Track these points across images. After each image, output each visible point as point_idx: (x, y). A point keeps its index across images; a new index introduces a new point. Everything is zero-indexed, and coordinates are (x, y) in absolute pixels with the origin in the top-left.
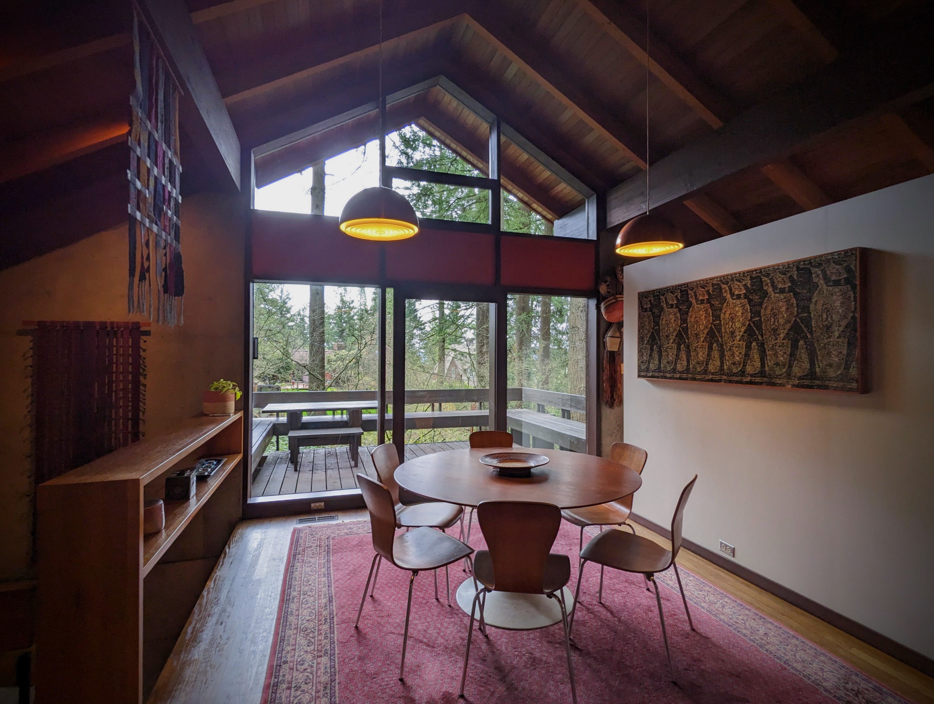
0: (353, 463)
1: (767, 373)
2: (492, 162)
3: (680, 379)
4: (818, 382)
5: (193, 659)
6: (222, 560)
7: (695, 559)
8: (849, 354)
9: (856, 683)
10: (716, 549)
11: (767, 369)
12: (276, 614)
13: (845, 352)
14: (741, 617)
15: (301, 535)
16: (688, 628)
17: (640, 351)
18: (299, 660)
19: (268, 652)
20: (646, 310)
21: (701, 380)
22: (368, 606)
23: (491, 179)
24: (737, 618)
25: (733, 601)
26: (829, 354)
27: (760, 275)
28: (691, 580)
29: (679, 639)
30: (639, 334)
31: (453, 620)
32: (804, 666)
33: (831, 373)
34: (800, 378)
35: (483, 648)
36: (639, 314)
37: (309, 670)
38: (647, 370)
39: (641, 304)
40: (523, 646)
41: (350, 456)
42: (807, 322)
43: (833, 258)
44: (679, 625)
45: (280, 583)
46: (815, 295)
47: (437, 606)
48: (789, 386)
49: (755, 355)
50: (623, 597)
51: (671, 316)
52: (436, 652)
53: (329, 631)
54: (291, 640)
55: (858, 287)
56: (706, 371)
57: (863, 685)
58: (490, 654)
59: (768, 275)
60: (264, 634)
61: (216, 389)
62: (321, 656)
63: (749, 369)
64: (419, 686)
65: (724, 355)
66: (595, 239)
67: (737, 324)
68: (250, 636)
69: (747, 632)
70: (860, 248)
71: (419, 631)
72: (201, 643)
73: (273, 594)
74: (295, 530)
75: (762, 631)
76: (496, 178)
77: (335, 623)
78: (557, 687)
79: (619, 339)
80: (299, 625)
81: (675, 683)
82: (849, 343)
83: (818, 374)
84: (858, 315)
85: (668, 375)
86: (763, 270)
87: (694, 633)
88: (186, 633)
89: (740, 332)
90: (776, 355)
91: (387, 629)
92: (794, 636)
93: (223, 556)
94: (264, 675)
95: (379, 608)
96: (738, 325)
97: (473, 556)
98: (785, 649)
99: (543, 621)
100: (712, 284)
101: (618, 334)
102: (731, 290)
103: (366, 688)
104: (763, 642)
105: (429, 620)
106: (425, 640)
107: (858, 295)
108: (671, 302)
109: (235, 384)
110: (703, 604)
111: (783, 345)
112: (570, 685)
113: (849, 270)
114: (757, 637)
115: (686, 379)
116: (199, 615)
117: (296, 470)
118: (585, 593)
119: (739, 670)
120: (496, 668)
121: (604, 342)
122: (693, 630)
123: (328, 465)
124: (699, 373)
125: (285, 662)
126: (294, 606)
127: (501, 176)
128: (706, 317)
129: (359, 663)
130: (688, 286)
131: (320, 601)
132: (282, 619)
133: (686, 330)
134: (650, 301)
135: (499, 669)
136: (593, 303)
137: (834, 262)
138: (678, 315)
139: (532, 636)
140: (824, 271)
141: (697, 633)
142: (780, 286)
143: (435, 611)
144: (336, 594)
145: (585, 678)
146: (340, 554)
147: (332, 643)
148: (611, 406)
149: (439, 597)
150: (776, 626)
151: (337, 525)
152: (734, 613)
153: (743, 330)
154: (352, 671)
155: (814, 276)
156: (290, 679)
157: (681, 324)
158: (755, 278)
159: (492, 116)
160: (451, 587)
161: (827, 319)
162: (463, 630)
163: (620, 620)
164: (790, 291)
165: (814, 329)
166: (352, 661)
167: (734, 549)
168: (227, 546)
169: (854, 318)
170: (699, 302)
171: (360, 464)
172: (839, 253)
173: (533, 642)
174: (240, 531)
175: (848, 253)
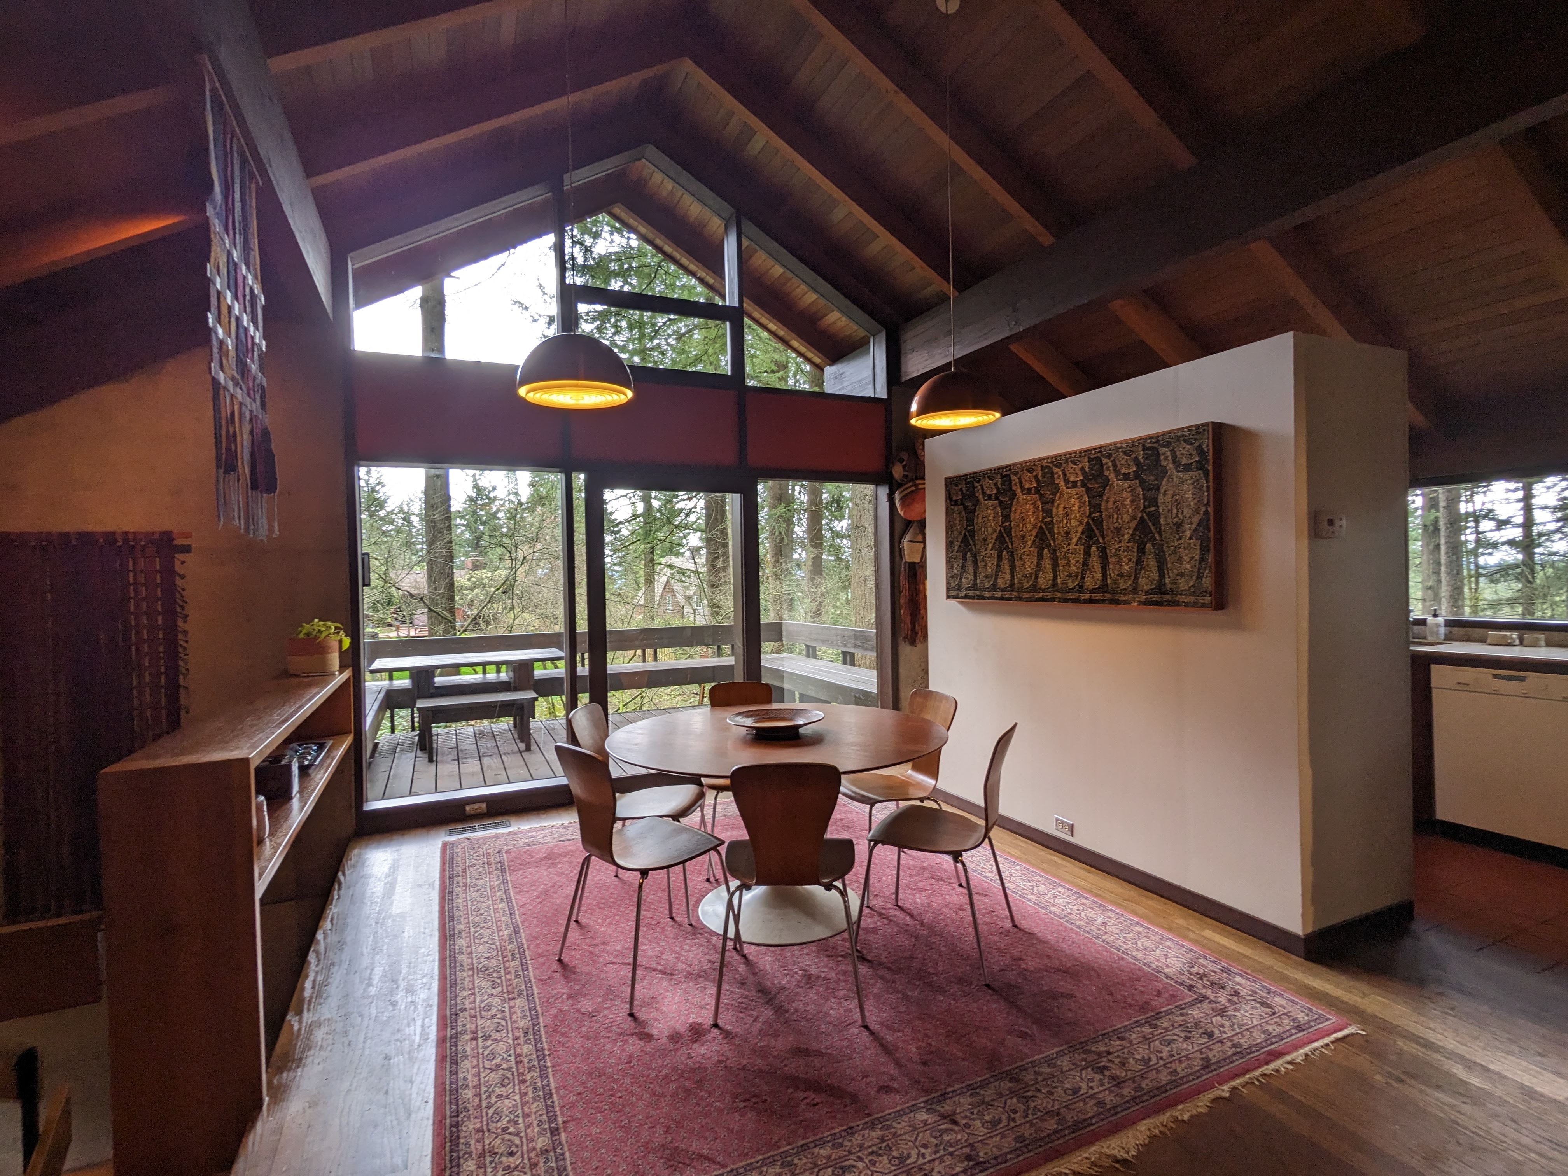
0: (522, 746)
1: (1110, 587)
2: (731, 281)
3: (1002, 598)
4: (1168, 597)
5: (322, 1019)
6: (336, 893)
7: (1023, 845)
8: (1202, 560)
9: (1203, 966)
10: (1051, 829)
11: (1109, 581)
12: (437, 954)
13: (1197, 557)
14: (1076, 907)
15: (456, 850)
16: (1008, 924)
17: (949, 562)
18: (483, 1005)
19: (435, 1001)
20: (956, 503)
21: (1028, 599)
22: (574, 934)
23: (729, 306)
24: (1071, 909)
25: (1068, 889)
26: (1180, 559)
27: (1099, 455)
28: (1017, 870)
29: (997, 938)
30: (947, 538)
31: (697, 941)
32: (1145, 954)
33: (1183, 585)
34: (1147, 593)
35: (740, 970)
36: (947, 509)
37: (499, 1016)
38: (959, 587)
39: (950, 494)
40: (795, 963)
41: (516, 736)
42: (1155, 518)
43: (1183, 435)
44: (999, 923)
45: (436, 915)
46: (1164, 483)
47: (672, 926)
48: (1135, 604)
49: (1095, 563)
50: (928, 896)
51: (989, 511)
52: (675, 980)
53: (520, 968)
54: (466, 983)
55: (1211, 474)
56: (1035, 586)
57: (1211, 967)
58: (751, 977)
59: (1109, 456)
60: (425, 980)
61: (308, 634)
62: (514, 999)
63: (1088, 583)
64: (656, 1020)
65: (1058, 564)
66: (885, 397)
67: (1073, 521)
68: (403, 985)
69: (1082, 923)
70: (1213, 423)
71: (651, 958)
72: (330, 999)
73: (427, 931)
74: (445, 846)
75: (1099, 921)
76: (737, 305)
77: (528, 958)
78: (839, 1004)
79: (922, 545)
80: (475, 965)
81: (988, 986)
82: (1201, 545)
83: (1168, 587)
84: (1210, 510)
85: (987, 594)
86: (1103, 449)
87: (1016, 930)
88: (303, 989)
89: (1077, 532)
90: (1119, 562)
91: (605, 959)
92: (1138, 923)
93: (336, 887)
94: (434, 1029)
95: (590, 935)
96: (1074, 523)
97: (723, 849)
98: (1125, 937)
99: (819, 932)
100: (1042, 467)
101: (920, 538)
102: (1065, 475)
103: (584, 1029)
104: (1100, 932)
105: (663, 943)
106: (660, 968)
107: (1211, 484)
108: (988, 492)
109: (339, 625)
110: (1030, 897)
111: (1127, 550)
112: (856, 1001)
113: (1200, 451)
114: (1093, 928)
115: (1010, 599)
116: (317, 966)
117: (431, 760)
118: (877, 895)
119: (1069, 965)
120: (759, 991)
121: (900, 549)
122: (1015, 926)
123: (482, 751)
124: (1028, 590)
125: (463, 1010)
126: (463, 942)
127: (745, 299)
128: (1034, 512)
129: (570, 1001)
130: (1010, 470)
131: (501, 933)
132: (448, 959)
133: (1008, 530)
134: (961, 490)
135: (763, 991)
136: (883, 492)
137: (1185, 441)
138: (999, 510)
139: (805, 951)
140: (1174, 453)
141: (1020, 930)
142: (1124, 470)
143: (671, 931)
144: (523, 922)
145: (875, 991)
146: (521, 872)
147: (527, 982)
148: (913, 642)
149: (674, 915)
150: (1118, 914)
151: (510, 833)
152: (1068, 903)
153: (1080, 529)
154: (561, 1011)
155: (1162, 457)
156: (473, 1028)
157: (1003, 523)
158: (1093, 459)
159: (729, 210)
160: (692, 901)
161: (1177, 514)
162: (711, 952)
163: (922, 924)
164: (1135, 478)
165: (1163, 528)
166: (560, 1000)
167: (1072, 825)
168: (340, 874)
169: (1206, 512)
170: (1025, 492)
171: (534, 747)
172: (1190, 428)
173: (807, 957)
174: (356, 851)
175: (1199, 429)
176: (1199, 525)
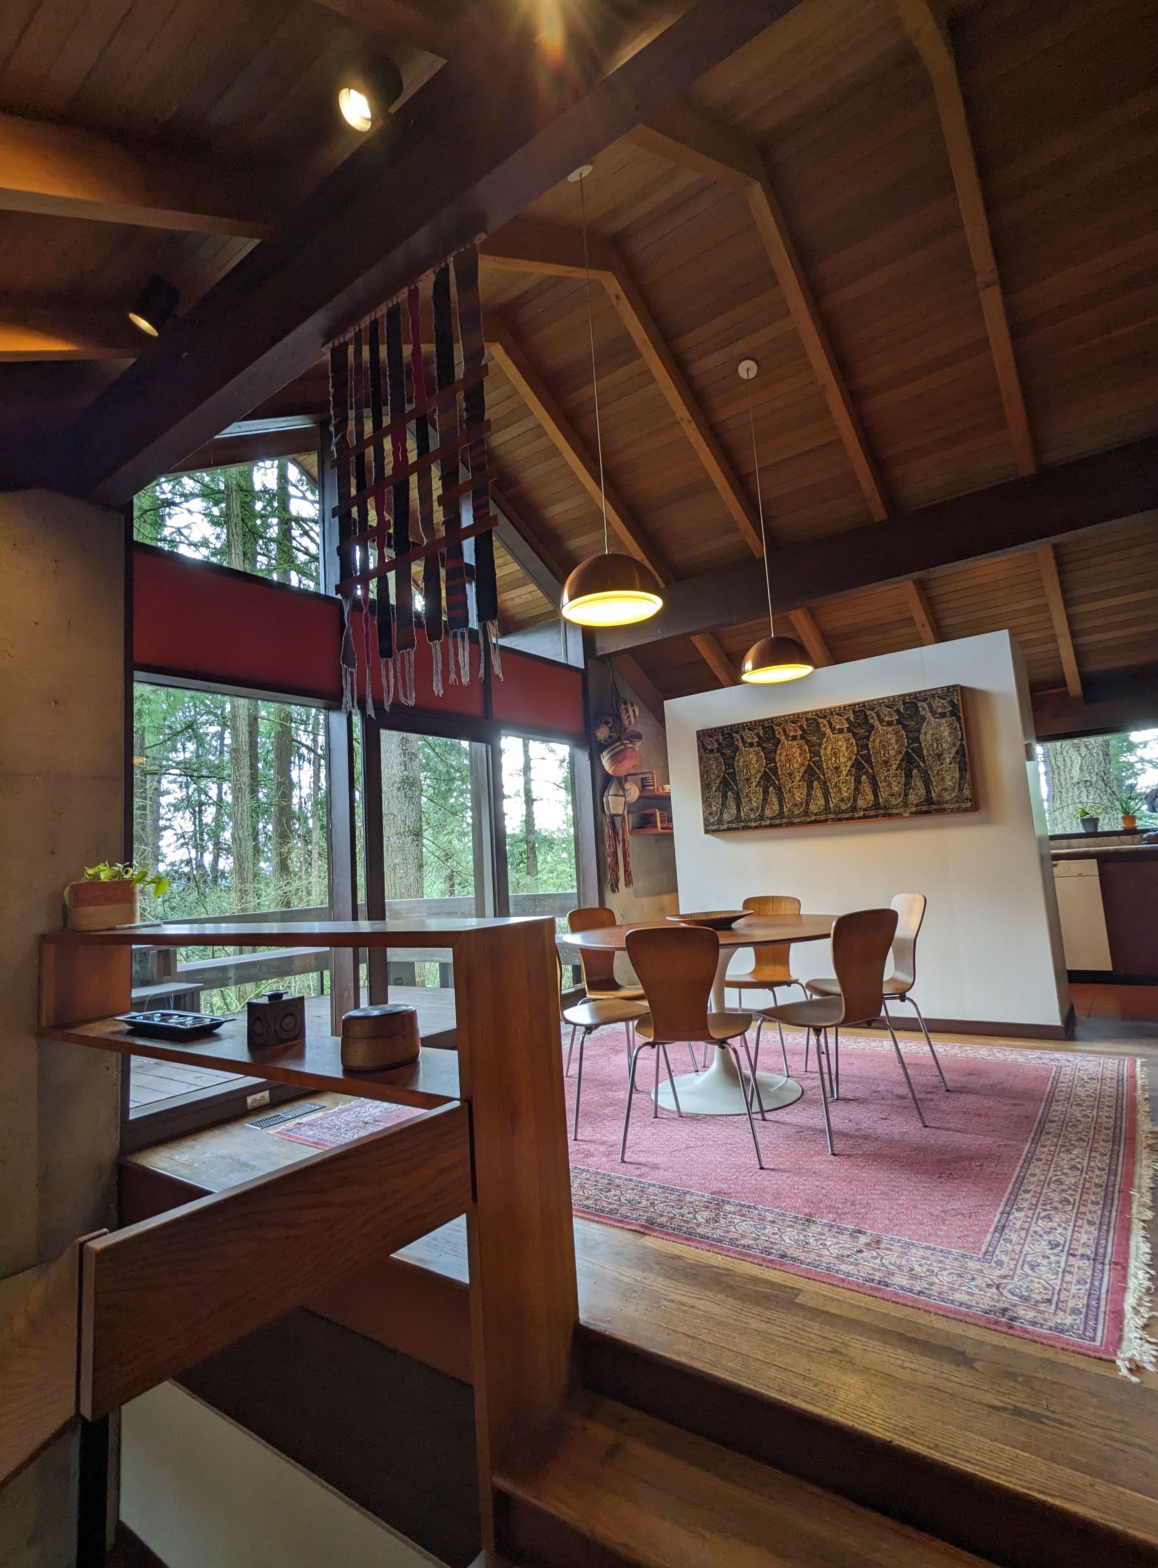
1: (881, 805)
3: (770, 826)
4: (934, 807)
8: (961, 777)
11: (880, 800)
13: (957, 776)
17: (706, 802)
20: (711, 752)
21: (798, 824)
26: (943, 779)
27: (862, 708)
30: (701, 781)
33: (947, 797)
34: (916, 806)
36: (700, 758)
38: (720, 821)
39: (703, 744)
42: (919, 751)
43: (936, 693)
46: (923, 726)
48: (906, 815)
49: (866, 788)
51: (751, 756)
55: (963, 719)
56: (806, 812)
59: (873, 708)
63: (861, 804)
65: (829, 792)
66: (583, 667)
82: (960, 768)
83: (934, 799)
84: (964, 743)
85: (751, 825)
86: (867, 704)
89: (846, 766)
90: (890, 785)
96: (842, 760)
100: (807, 718)
102: (830, 724)
107: (963, 726)
108: (749, 741)
111: (895, 776)
113: (952, 704)
115: (779, 826)
124: (798, 816)
128: (800, 754)
130: (773, 722)
133: (774, 770)
134: (717, 740)
136: (582, 751)
137: (939, 697)
138: (762, 754)
140: (930, 705)
142: (887, 719)
153: (849, 764)
155: (920, 709)
157: (767, 764)
164: (898, 724)
165: (925, 758)
170: (790, 739)
172: (941, 689)
175: (951, 689)
176: (957, 753)
